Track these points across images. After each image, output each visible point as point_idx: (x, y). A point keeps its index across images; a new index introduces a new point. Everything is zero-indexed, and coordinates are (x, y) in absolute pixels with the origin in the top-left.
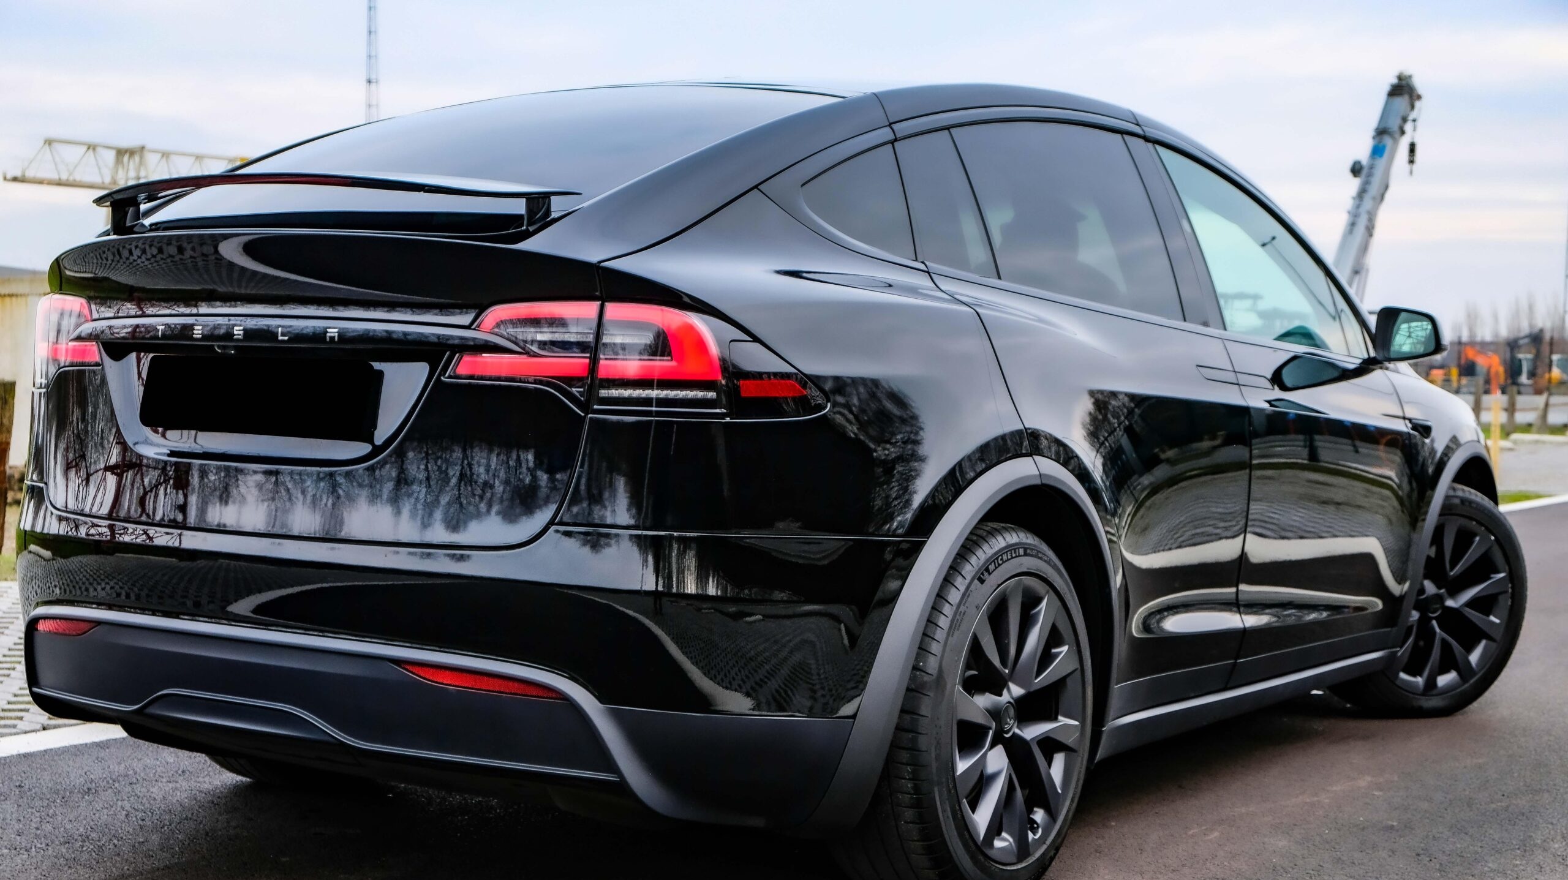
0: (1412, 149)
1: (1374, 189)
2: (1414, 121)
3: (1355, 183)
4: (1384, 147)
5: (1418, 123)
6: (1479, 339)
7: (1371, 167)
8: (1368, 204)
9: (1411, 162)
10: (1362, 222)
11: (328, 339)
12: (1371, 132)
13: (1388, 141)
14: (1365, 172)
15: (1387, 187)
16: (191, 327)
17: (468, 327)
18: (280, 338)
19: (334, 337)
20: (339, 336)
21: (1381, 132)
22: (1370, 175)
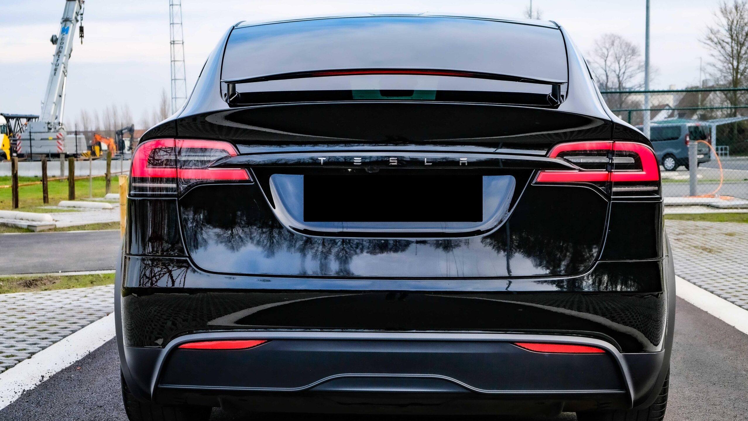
0: (81, 29)
1: (66, 51)
2: (82, 14)
3: (54, 48)
4: (68, 28)
5: (84, 16)
6: (89, 130)
7: (62, 39)
8: (63, 59)
9: (82, 36)
10: (61, 69)
11: (461, 164)
12: (60, 20)
13: (69, 24)
14: (59, 41)
15: (71, 50)
16: (352, 158)
17: (545, 156)
18: (426, 164)
19: (465, 163)
20: (468, 162)
21: (66, 20)
22: (62, 43)
